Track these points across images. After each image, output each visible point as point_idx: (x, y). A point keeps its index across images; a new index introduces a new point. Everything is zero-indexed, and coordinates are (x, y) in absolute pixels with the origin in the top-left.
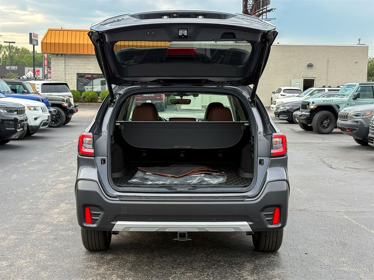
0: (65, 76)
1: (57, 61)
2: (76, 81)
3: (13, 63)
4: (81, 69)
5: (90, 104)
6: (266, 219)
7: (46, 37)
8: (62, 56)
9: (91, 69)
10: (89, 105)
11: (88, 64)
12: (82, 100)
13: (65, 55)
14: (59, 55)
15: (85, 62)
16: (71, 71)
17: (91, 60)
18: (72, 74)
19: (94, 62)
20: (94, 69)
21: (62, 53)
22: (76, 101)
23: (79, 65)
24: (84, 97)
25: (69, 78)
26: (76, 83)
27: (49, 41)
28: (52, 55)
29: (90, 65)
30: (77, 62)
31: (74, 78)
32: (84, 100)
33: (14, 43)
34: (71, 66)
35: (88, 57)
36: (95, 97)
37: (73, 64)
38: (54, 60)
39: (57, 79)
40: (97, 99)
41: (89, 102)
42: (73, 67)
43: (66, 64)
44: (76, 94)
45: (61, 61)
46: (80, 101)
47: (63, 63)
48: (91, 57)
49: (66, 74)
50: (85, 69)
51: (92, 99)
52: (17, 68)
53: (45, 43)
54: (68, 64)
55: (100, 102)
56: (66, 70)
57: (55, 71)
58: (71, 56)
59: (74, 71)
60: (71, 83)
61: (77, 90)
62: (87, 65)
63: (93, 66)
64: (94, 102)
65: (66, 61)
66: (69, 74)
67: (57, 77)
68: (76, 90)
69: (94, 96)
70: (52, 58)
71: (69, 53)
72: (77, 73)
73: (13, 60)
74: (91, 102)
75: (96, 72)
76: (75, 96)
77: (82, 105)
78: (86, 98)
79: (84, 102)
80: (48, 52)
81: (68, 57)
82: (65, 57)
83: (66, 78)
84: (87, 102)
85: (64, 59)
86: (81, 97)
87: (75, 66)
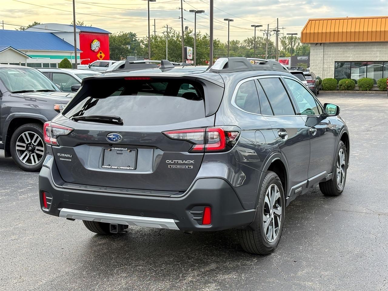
0: (323, 65)
1: (315, 50)
2: (334, 69)
3: (305, 54)
4: (339, 57)
5: (347, 92)
6: (194, 218)
7: (306, 28)
8: (320, 45)
9: (349, 57)
10: (344, 93)
11: (347, 52)
12: (338, 88)
13: (324, 44)
14: (318, 45)
15: (344, 50)
16: (330, 59)
17: (349, 47)
18: (330, 63)
19: (352, 50)
20: (352, 57)
21: (320, 42)
22: (332, 89)
23: (338, 54)
24: (341, 85)
25: (327, 66)
26: (334, 72)
27: (308, 31)
28: (312, 45)
29: (348, 53)
30: (336, 50)
31: (332, 66)
32: (340, 88)
33: (296, 34)
34: (330, 54)
35: (347, 44)
36: (352, 85)
37: (332, 53)
38: (314, 50)
39: (316, 68)
40: (355, 87)
41: (345, 90)
42: (331, 55)
43: (324, 53)
44: (333, 82)
45: (320, 50)
46: (337, 89)
47: (322, 52)
48: (349, 44)
49: (324, 62)
50: (344, 57)
51: (348, 87)
52: (307, 59)
53: (304, 33)
54: (326, 53)
55: (357, 89)
56: (324, 59)
57: (314, 60)
58: (330, 45)
59: (332, 60)
60: (329, 71)
61: (335, 78)
62: (345, 53)
63: (351, 54)
64: (350, 90)
65: (325, 50)
66: (327, 62)
67: (316, 66)
68: (333, 78)
69: (351, 83)
70: (311, 48)
71: (328, 41)
72: (335, 61)
73: (305, 51)
74: (348, 90)
75: (355, 59)
76: (332, 84)
77: (338, 93)
78: (342, 86)
79: (340, 90)
80: (307, 42)
81: (327, 46)
82: (324, 45)
83: (324, 66)
84: (343, 90)
85: (323, 48)
86: (338, 85)
87: (333, 54)
